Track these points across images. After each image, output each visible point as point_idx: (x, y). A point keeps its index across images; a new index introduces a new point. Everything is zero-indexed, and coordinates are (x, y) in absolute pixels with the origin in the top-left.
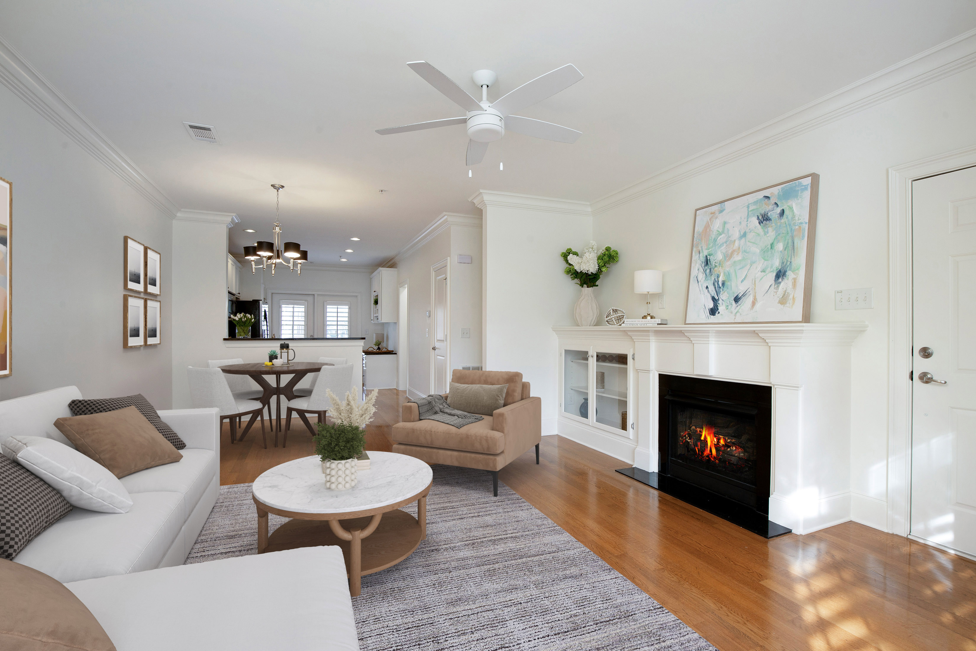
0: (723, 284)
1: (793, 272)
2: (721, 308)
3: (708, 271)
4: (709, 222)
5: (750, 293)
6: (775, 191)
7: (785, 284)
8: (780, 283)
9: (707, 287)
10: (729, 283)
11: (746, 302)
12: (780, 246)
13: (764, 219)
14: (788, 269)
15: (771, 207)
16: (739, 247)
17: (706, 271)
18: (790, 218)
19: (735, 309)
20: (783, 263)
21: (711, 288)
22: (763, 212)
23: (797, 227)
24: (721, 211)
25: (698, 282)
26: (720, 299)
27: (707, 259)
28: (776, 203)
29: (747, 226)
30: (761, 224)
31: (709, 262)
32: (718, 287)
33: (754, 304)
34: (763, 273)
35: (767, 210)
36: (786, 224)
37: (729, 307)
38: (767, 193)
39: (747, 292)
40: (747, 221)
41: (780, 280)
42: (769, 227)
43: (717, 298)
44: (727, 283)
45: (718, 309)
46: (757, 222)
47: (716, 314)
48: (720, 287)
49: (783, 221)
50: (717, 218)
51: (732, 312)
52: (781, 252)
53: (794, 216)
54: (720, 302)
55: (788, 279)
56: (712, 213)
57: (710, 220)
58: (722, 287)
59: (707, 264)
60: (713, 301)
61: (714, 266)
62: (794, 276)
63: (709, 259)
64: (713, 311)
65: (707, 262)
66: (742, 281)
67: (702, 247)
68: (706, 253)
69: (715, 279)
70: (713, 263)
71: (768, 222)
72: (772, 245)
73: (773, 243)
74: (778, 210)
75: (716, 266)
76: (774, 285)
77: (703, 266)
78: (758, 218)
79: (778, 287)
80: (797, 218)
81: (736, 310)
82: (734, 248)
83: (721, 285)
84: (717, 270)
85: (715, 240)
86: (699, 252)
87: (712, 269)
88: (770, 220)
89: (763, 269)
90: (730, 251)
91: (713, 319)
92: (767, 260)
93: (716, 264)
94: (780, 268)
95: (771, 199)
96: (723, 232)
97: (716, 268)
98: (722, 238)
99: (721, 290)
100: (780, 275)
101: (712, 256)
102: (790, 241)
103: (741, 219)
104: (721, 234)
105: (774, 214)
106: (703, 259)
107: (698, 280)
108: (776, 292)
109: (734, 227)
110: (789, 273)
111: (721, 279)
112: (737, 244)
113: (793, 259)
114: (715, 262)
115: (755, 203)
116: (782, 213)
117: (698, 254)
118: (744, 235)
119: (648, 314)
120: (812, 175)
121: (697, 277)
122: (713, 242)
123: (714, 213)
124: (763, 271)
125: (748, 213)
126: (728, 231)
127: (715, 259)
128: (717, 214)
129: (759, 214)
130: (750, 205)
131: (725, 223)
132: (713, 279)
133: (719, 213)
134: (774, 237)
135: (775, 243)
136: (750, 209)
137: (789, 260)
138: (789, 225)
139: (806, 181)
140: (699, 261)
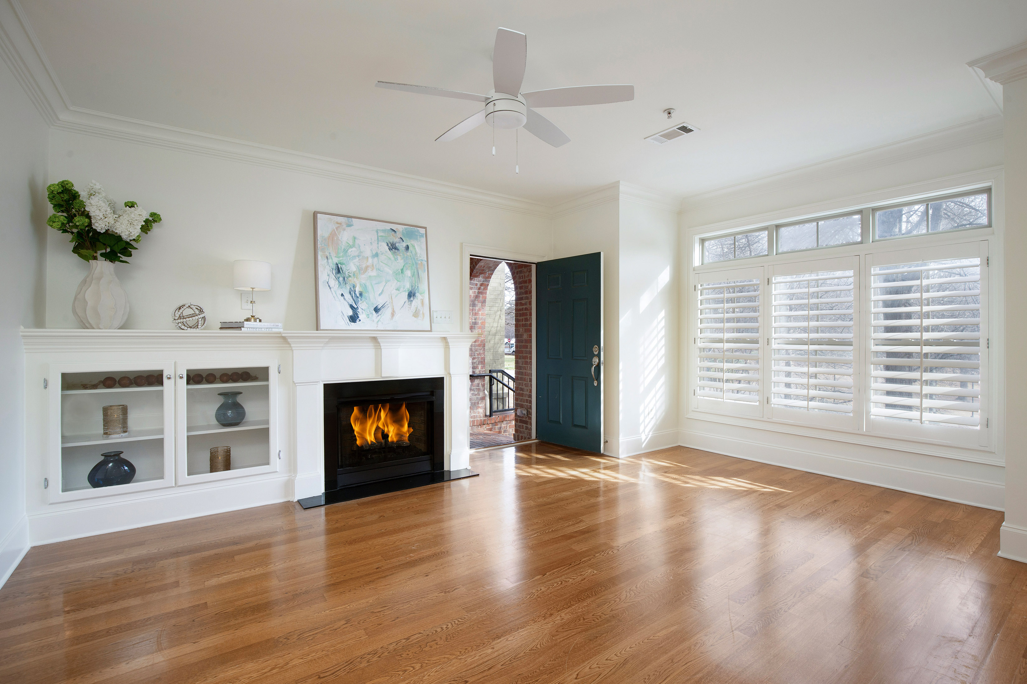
0: (361, 294)
1: (420, 294)
2: (361, 316)
3: (341, 279)
4: (336, 230)
5: (388, 306)
6: (400, 228)
7: (416, 302)
8: (412, 301)
9: (342, 295)
10: (367, 295)
11: (386, 313)
12: (408, 273)
13: (393, 247)
14: (417, 291)
15: (397, 240)
16: (373, 265)
17: (339, 278)
18: (414, 253)
19: (376, 318)
20: (412, 286)
21: (347, 296)
22: (391, 241)
23: (419, 262)
24: (349, 225)
25: (330, 288)
26: (359, 308)
27: (338, 267)
28: (401, 238)
29: (378, 248)
30: (391, 251)
31: (341, 271)
32: (357, 296)
33: (393, 315)
34: (398, 291)
35: (395, 241)
36: (411, 257)
37: (370, 316)
38: (394, 227)
39: (385, 304)
40: (378, 244)
41: (412, 299)
42: (398, 255)
43: (356, 307)
44: (364, 294)
45: (358, 317)
46: (387, 248)
47: (357, 321)
48: (358, 297)
49: (408, 254)
50: (344, 230)
51: (374, 321)
52: (410, 277)
53: (416, 254)
54: (360, 310)
55: (417, 299)
56: (337, 223)
57: (337, 228)
58: (360, 297)
59: (339, 272)
60: (352, 309)
61: (347, 275)
62: (422, 298)
63: (341, 268)
64: (354, 319)
65: (338, 270)
66: (380, 295)
67: (330, 253)
68: (336, 260)
69: (350, 288)
70: (346, 273)
71: (396, 251)
72: (402, 270)
73: (402, 269)
74: (404, 245)
75: (350, 276)
76: (407, 301)
77: (334, 273)
78: (388, 245)
79: (411, 304)
80: (418, 255)
81: (378, 319)
82: (368, 264)
83: (358, 295)
84: (352, 280)
85: (345, 251)
86: (327, 257)
87: (346, 279)
88: (398, 250)
89: (397, 288)
90: (364, 266)
91: (353, 326)
92: (400, 282)
93: (350, 274)
94: (410, 289)
95: (398, 233)
96: (353, 246)
97: (350, 279)
98: (353, 251)
99: (359, 300)
100: (411, 295)
101: (344, 266)
102: (415, 271)
103: (371, 240)
104: (352, 248)
105: (401, 246)
106: (334, 267)
107: (329, 286)
108: (410, 308)
109: (365, 245)
110: (417, 294)
111: (358, 290)
112: (370, 260)
113: (419, 284)
114: (349, 272)
115: (384, 231)
116: (407, 248)
117: (326, 260)
118: (376, 255)
119: (252, 316)
120: (425, 228)
121: (328, 283)
122: (343, 252)
123: (340, 224)
124: (398, 289)
125: (378, 237)
126: (359, 247)
127: (348, 269)
128: (345, 226)
129: (388, 242)
130: (379, 231)
131: (355, 238)
132: (349, 288)
133: (347, 226)
134: (403, 265)
135: (404, 269)
136: (379, 235)
137: (417, 285)
138: (414, 259)
139: (422, 231)
140: (327, 267)
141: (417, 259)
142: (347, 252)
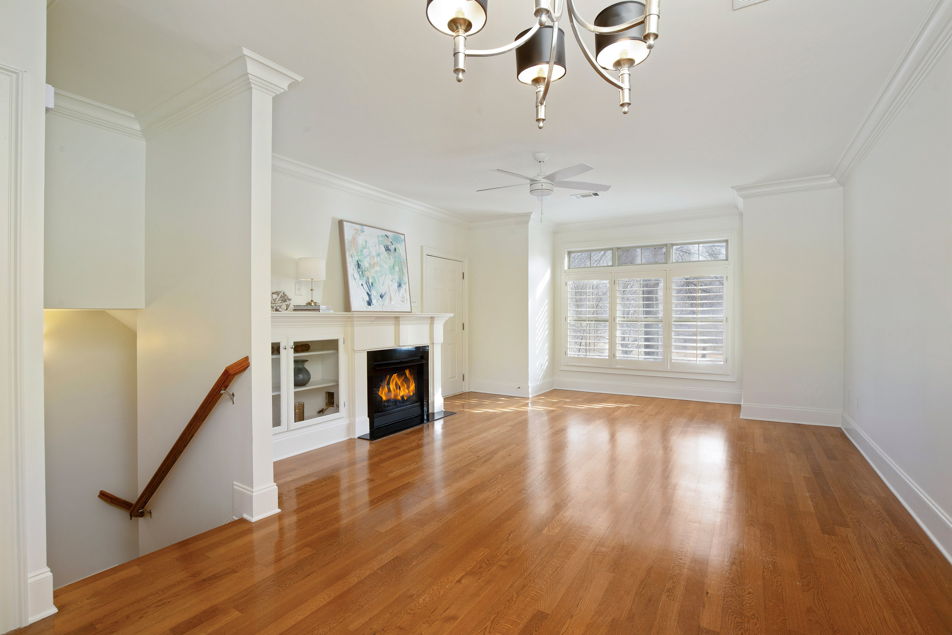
0: (372, 284)
1: (404, 284)
2: (374, 301)
3: (361, 273)
4: (355, 235)
5: (388, 293)
6: (390, 234)
7: (402, 290)
8: (400, 290)
9: (362, 285)
10: (375, 285)
11: (387, 299)
12: (397, 268)
13: (387, 249)
14: (402, 282)
15: (389, 243)
16: (377, 262)
17: (359, 272)
19: (382, 302)
20: (399, 279)
21: (365, 286)
22: (386, 244)
23: (402, 261)
24: (363, 231)
25: (355, 280)
26: (372, 295)
27: (359, 264)
28: (392, 242)
29: (379, 249)
30: (386, 252)
31: (360, 266)
32: (370, 286)
33: (391, 300)
35: (388, 244)
36: (397, 256)
37: (378, 301)
38: (388, 233)
39: (386, 292)
40: (379, 246)
41: (400, 288)
42: (390, 255)
43: (370, 294)
44: (374, 284)
45: (372, 302)
46: (384, 249)
47: (371, 305)
49: (396, 254)
50: (360, 235)
51: (380, 305)
52: (398, 272)
53: (400, 254)
54: (372, 297)
55: (403, 288)
57: (356, 233)
58: (372, 287)
59: (359, 267)
60: (368, 296)
62: (405, 287)
64: (369, 303)
65: (359, 266)
66: (382, 285)
67: (353, 253)
68: (357, 258)
72: (393, 266)
75: (365, 271)
76: (397, 290)
77: (356, 268)
78: (384, 247)
79: (399, 292)
80: (401, 256)
82: (375, 261)
83: (371, 286)
84: (367, 274)
85: (362, 251)
86: (351, 256)
87: (363, 272)
88: (390, 251)
90: (373, 263)
91: (370, 308)
92: (393, 275)
94: (399, 281)
95: (389, 238)
98: (365, 252)
99: (372, 288)
100: (400, 285)
101: (361, 262)
102: (401, 267)
103: (375, 243)
104: (365, 249)
105: (392, 248)
106: (356, 263)
107: (354, 278)
108: (399, 295)
109: (372, 247)
110: (402, 285)
111: (370, 281)
112: (376, 258)
114: (364, 268)
115: (382, 236)
116: (395, 250)
117: (351, 258)
118: (378, 255)
119: (312, 301)
120: (404, 235)
121: (353, 276)
122: (360, 252)
123: (357, 230)
124: (392, 281)
125: (379, 241)
126: (369, 248)
127: (364, 265)
128: (360, 232)
129: (385, 245)
130: (379, 236)
131: (366, 241)
132: (365, 279)
133: (361, 232)
134: (394, 263)
135: (395, 266)
136: (379, 239)
137: (402, 278)
138: (399, 258)
139: (402, 237)
140: (352, 263)
141: (401, 258)
142: (362, 252)
